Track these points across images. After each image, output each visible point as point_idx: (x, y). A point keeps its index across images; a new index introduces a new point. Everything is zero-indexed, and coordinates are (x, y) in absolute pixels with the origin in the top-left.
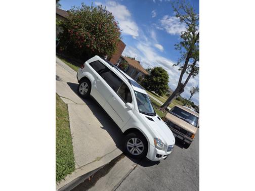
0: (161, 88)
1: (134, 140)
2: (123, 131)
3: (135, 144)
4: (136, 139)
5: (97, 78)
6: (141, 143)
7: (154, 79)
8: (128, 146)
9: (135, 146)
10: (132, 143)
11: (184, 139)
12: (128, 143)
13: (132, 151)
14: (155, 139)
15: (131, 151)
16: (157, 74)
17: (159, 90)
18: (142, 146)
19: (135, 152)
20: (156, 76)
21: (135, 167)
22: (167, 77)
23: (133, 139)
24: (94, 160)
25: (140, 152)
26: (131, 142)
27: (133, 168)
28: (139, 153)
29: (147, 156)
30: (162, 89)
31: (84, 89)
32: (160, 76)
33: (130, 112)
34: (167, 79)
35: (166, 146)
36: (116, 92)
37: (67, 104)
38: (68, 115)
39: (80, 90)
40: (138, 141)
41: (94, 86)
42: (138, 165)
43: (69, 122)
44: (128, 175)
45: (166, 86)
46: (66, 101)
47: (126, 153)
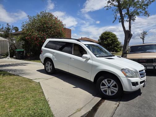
0: (114, 47)
1: (105, 81)
2: (92, 80)
3: (107, 85)
4: (106, 80)
5: (54, 53)
6: (112, 81)
7: (106, 43)
8: (102, 90)
9: (109, 87)
10: (105, 85)
11: (154, 67)
12: (101, 87)
13: (109, 93)
14: (122, 70)
15: (107, 94)
16: (106, 37)
17: (114, 48)
18: (115, 83)
19: (112, 92)
20: (106, 40)
21: (118, 105)
22: (114, 36)
23: (103, 82)
24: (75, 112)
25: (116, 90)
26: (103, 85)
27: (117, 106)
28: (116, 92)
29: (124, 90)
30: (116, 46)
31: (49, 67)
32: (109, 38)
33: (90, 61)
34: (115, 37)
35: (136, 72)
36: (72, 54)
37: (39, 82)
38: (41, 88)
39: (47, 70)
40: (109, 82)
41: (55, 60)
42: (121, 102)
43: (43, 92)
44: (114, 113)
45: (117, 42)
46: (37, 81)
47: (104, 97)
